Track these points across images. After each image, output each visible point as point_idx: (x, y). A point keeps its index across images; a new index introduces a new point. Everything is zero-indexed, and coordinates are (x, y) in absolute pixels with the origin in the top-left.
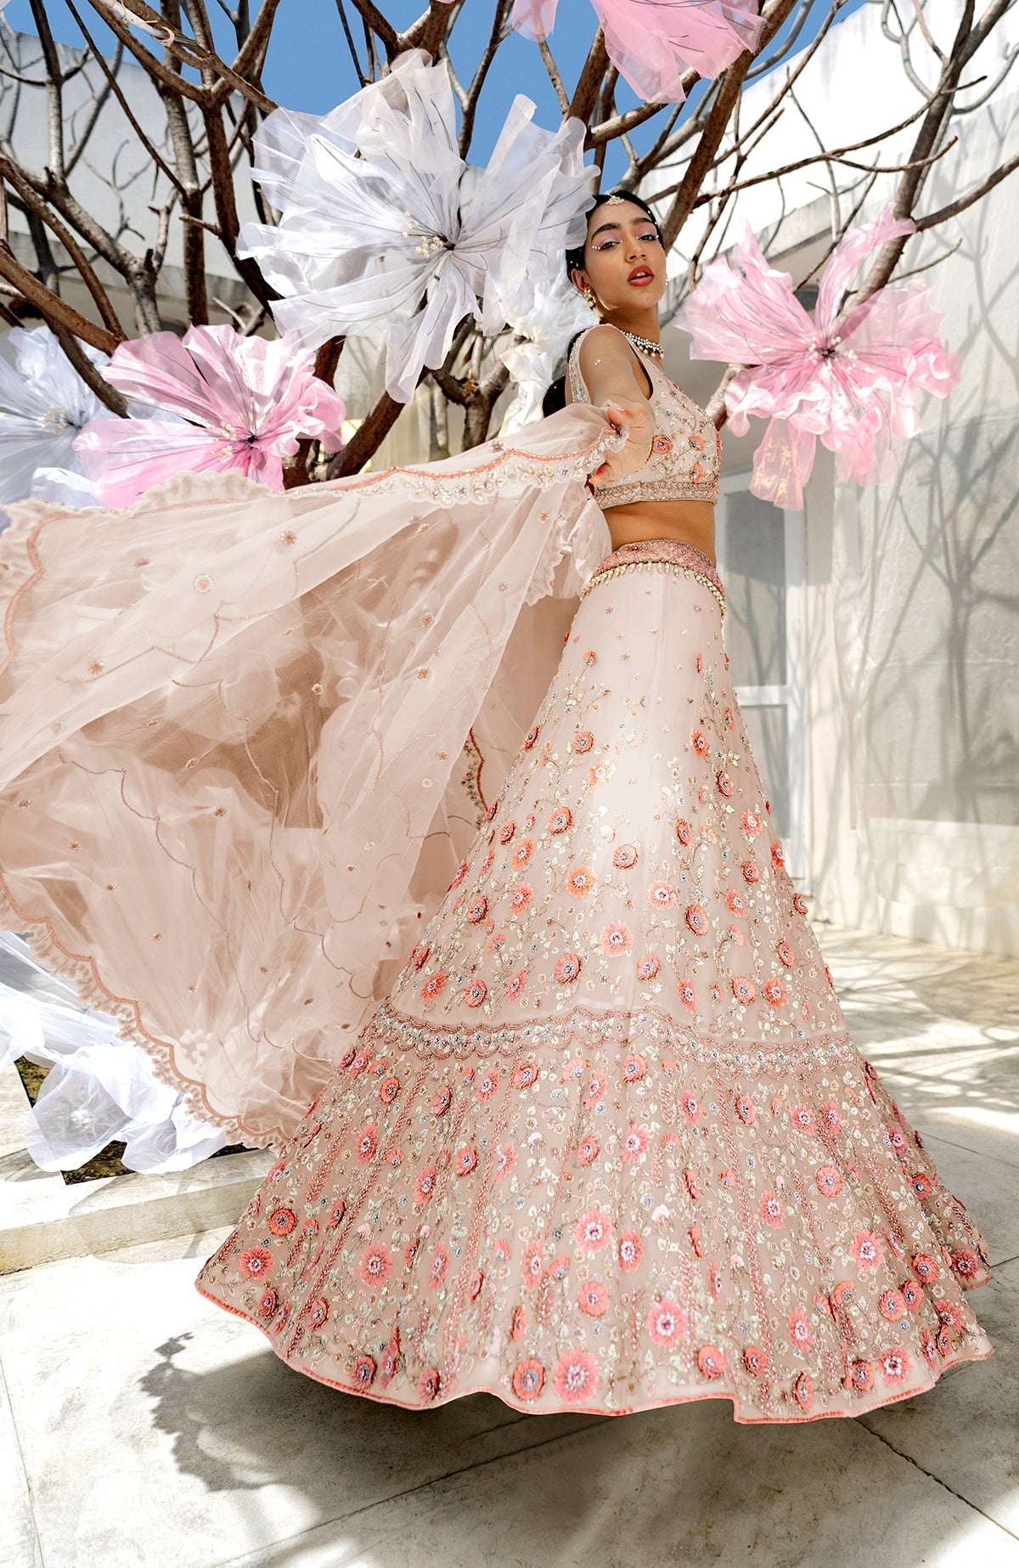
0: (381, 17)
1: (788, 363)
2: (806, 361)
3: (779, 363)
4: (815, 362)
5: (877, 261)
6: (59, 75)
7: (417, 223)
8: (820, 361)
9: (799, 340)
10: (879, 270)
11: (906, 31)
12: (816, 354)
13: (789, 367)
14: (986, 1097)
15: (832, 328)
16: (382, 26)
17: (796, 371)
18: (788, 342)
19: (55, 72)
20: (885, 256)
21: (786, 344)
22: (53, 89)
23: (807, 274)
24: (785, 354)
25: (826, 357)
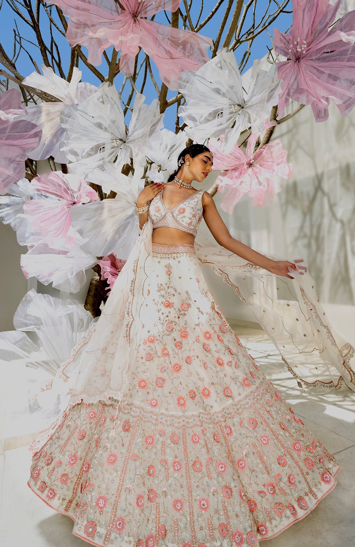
0: (99, 73)
1: (238, 169)
2: (244, 168)
3: (235, 169)
4: (246, 168)
5: (266, 134)
6: (27, 99)
7: (113, 136)
8: (248, 168)
9: (241, 161)
10: (266, 137)
11: (275, 60)
12: (246, 166)
13: (238, 170)
14: (308, 396)
15: (252, 157)
16: (100, 75)
17: (240, 171)
18: (238, 162)
19: (25, 98)
20: (268, 133)
21: (237, 163)
22: (25, 103)
23: (245, 140)
24: (237, 166)
25: (250, 166)
